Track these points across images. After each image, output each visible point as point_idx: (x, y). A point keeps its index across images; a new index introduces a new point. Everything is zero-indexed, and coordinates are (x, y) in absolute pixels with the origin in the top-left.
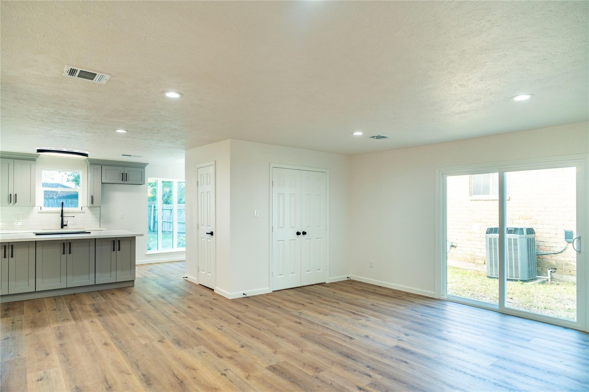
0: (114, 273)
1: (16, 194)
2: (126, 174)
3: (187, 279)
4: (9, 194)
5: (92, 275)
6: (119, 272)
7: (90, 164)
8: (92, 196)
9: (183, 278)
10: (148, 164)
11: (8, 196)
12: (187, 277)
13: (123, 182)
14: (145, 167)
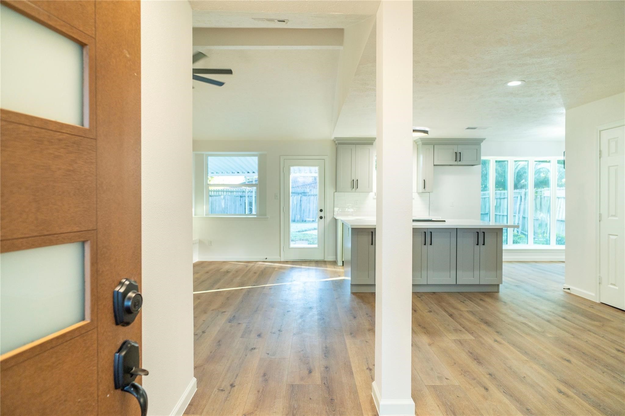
0: (477, 273)
1: (357, 180)
2: (460, 153)
3: (569, 292)
4: (352, 180)
5: (453, 273)
6: (483, 273)
7: (422, 144)
8: (424, 180)
9: (564, 289)
10: (484, 139)
11: (351, 182)
12: (569, 289)
13: (456, 163)
14: (481, 144)
